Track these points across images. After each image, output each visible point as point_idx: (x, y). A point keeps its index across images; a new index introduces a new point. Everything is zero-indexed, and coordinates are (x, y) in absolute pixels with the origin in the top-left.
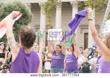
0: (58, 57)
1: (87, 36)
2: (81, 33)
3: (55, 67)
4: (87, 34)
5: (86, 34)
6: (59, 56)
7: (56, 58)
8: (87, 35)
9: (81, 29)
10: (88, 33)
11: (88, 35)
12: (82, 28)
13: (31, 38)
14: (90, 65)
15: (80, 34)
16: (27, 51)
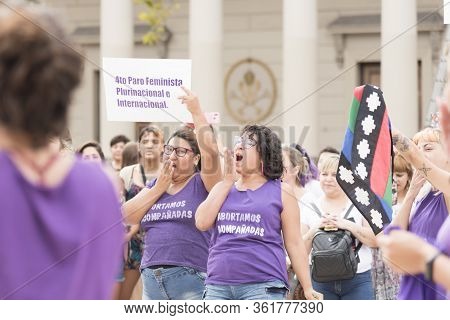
0: (181, 209)
1: (374, 77)
2: (340, 61)
3: (165, 266)
4: (374, 69)
5: (367, 70)
6: (183, 204)
7: (169, 216)
8: (371, 73)
9: (340, 41)
10: (377, 64)
11: (378, 73)
12: (345, 36)
13: (48, 74)
14: (360, 244)
15: (334, 66)
16: (34, 166)
